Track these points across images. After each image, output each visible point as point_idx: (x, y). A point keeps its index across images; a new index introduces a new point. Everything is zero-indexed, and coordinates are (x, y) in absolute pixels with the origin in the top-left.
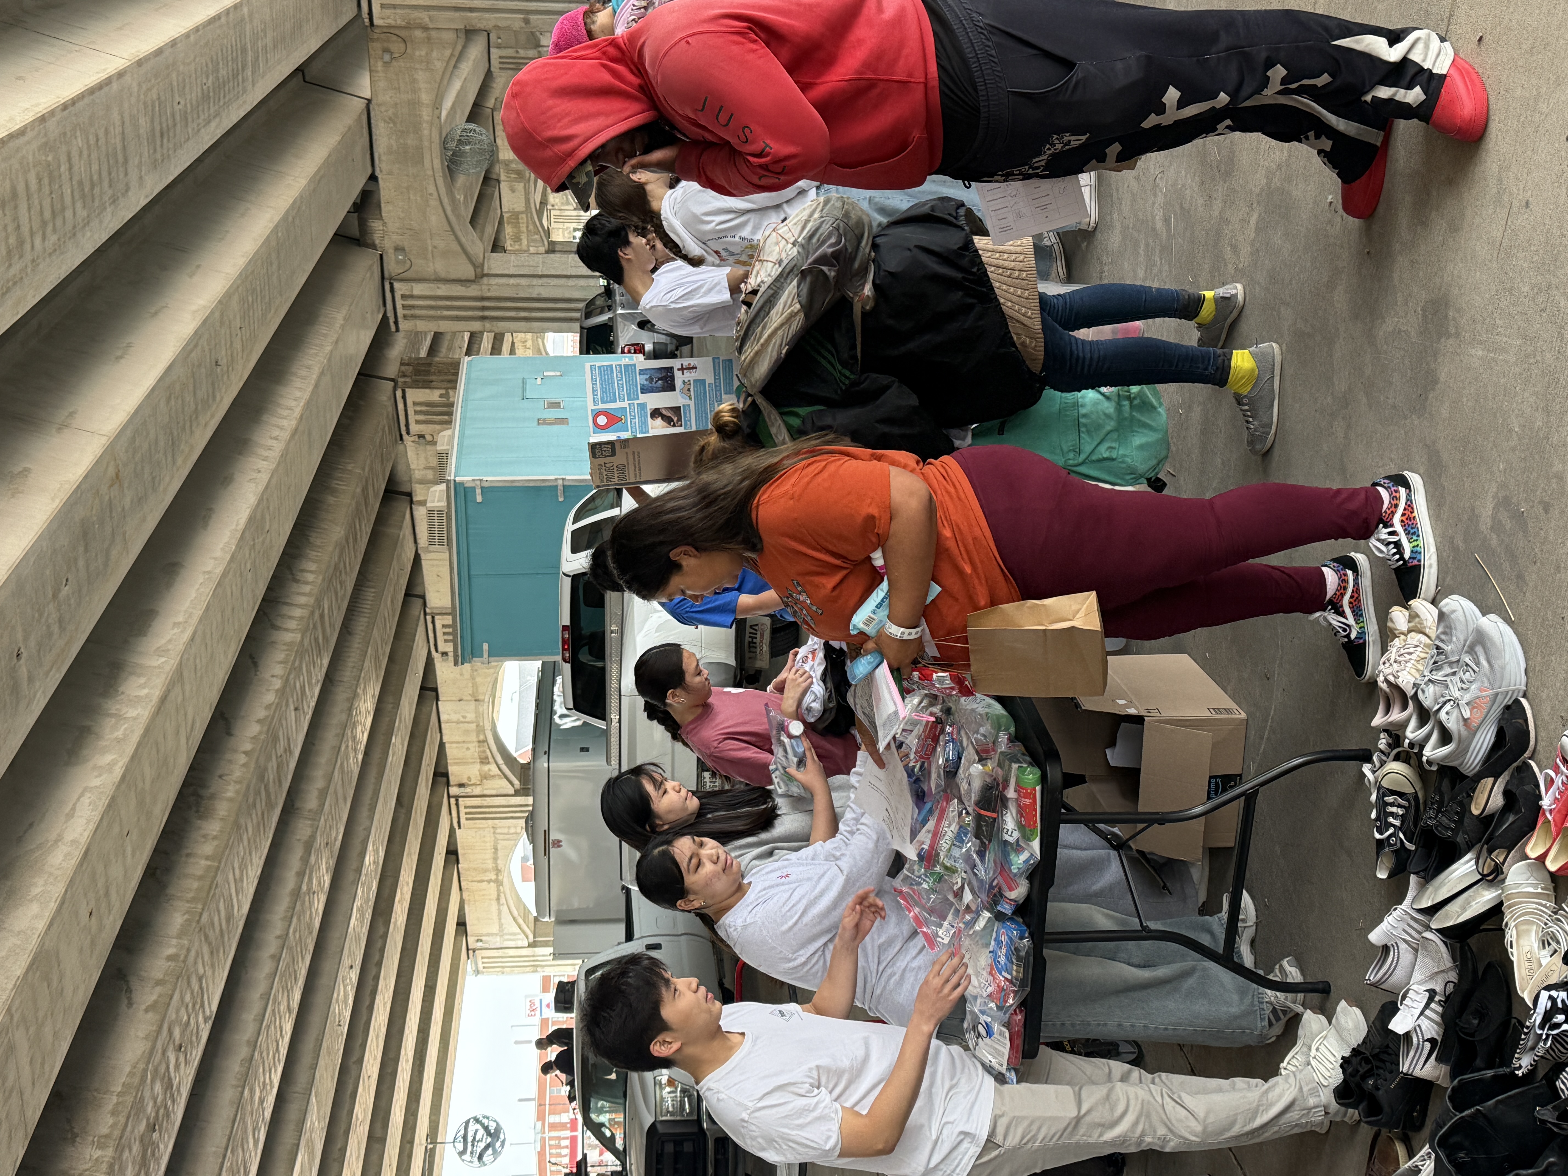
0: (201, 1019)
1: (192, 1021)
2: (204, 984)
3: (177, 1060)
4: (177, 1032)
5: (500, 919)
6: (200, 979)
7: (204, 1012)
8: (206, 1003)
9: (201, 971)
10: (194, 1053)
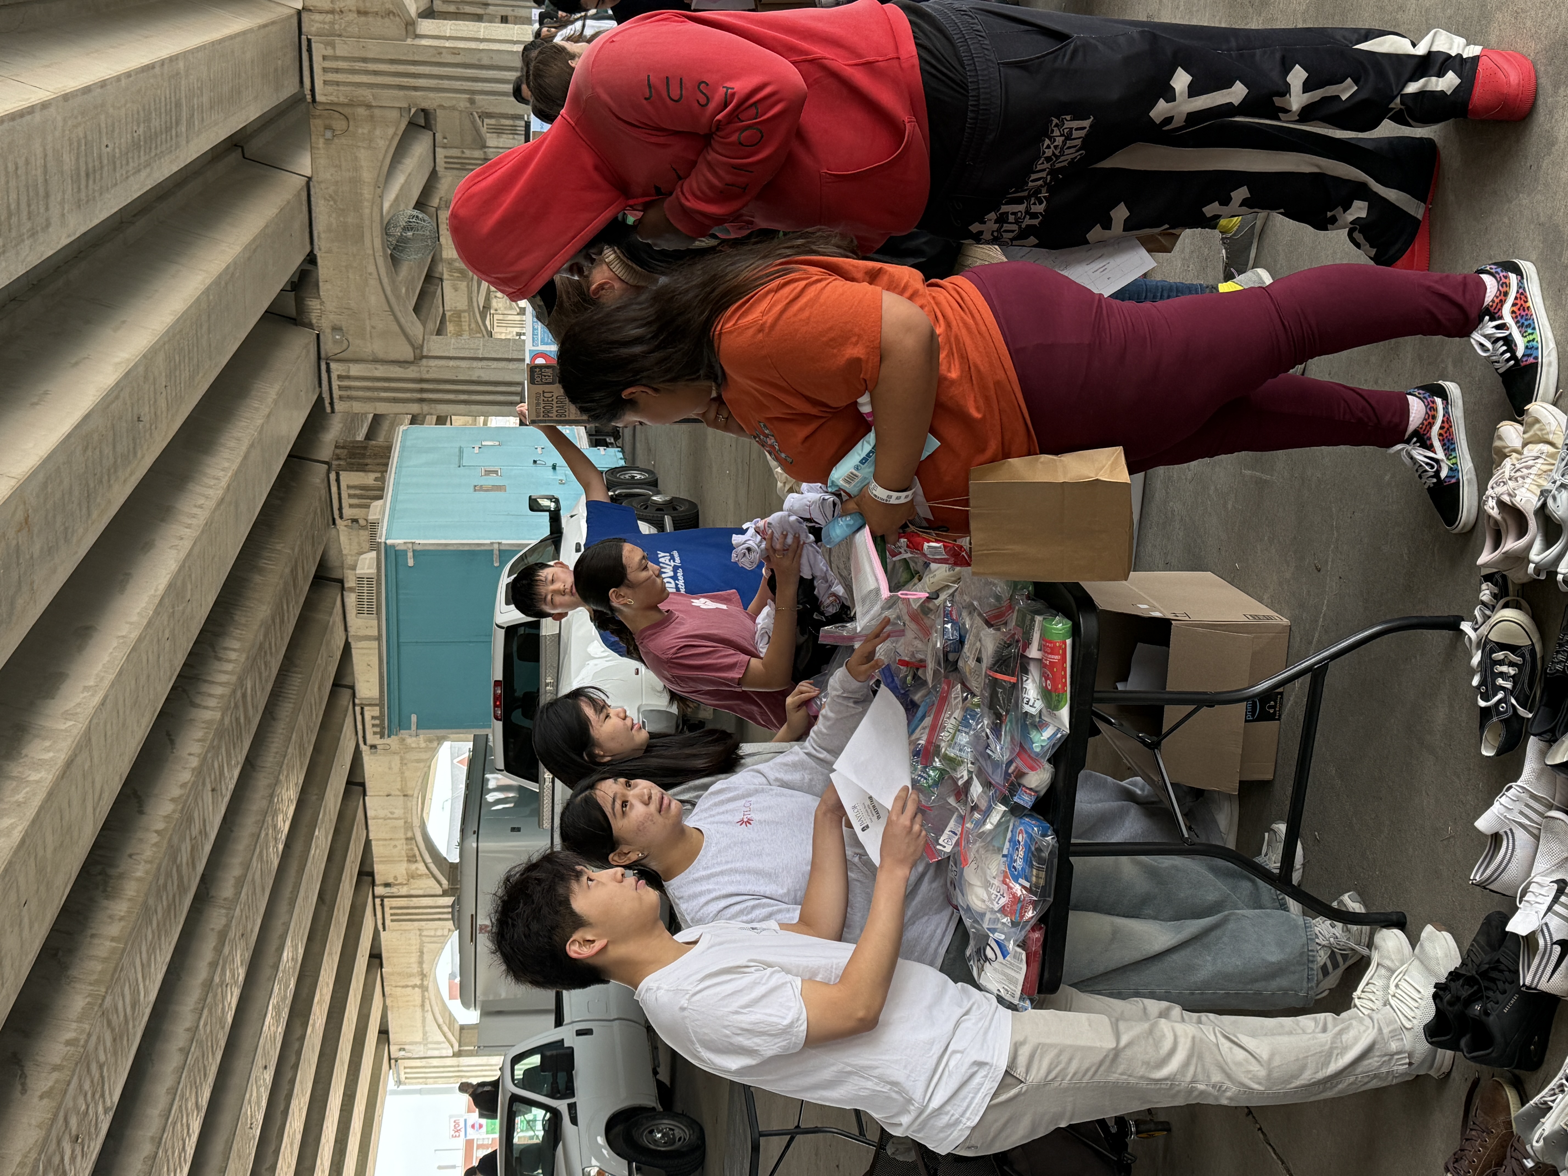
0: (101, 1109)
1: (91, 1112)
2: (105, 1073)
3: (73, 1151)
4: (73, 1122)
5: (424, 1027)
6: (101, 1067)
7: (104, 1102)
8: (107, 1092)
9: (102, 1058)
10: (92, 1145)
